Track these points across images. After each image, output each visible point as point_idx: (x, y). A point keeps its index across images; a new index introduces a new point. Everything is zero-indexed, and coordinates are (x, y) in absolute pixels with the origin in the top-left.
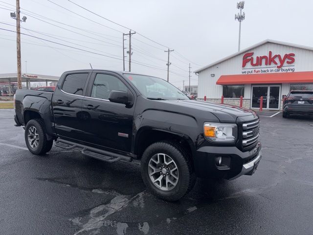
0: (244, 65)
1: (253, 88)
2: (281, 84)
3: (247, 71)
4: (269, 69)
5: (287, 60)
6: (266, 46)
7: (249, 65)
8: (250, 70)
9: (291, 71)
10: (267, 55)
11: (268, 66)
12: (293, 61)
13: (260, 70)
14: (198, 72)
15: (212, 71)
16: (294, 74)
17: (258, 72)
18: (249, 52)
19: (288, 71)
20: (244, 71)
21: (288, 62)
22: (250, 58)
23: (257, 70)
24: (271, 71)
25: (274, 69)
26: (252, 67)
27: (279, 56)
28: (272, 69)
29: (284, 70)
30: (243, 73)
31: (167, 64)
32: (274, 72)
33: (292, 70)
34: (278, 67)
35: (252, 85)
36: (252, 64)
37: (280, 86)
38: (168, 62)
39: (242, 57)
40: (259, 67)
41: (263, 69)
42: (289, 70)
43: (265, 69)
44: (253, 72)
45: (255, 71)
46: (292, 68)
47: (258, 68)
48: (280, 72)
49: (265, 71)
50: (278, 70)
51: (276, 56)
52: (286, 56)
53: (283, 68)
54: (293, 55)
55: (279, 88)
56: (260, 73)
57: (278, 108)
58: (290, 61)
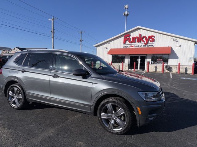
0: (125, 42)
1: (130, 57)
2: (146, 54)
3: (126, 46)
4: (139, 45)
6: (138, 30)
7: (127, 42)
8: (128, 46)
9: (152, 47)
10: (138, 36)
11: (140, 43)
14: (97, 46)
16: (154, 48)
17: (133, 46)
18: (128, 34)
20: (124, 46)
22: (128, 38)
23: (132, 45)
24: (141, 46)
26: (129, 43)
28: (141, 45)
29: (148, 46)
30: (124, 47)
32: (143, 47)
33: (153, 46)
34: (145, 44)
35: (129, 55)
36: (130, 42)
37: (146, 56)
39: (123, 37)
40: (134, 43)
41: (136, 45)
42: (151, 46)
43: (137, 45)
44: (130, 47)
45: (131, 46)
46: (153, 44)
48: (146, 47)
49: (137, 46)
50: (145, 46)
51: (144, 37)
52: (150, 37)
54: (154, 37)
55: (145, 57)
56: (134, 47)
57: (145, 69)
58: (152, 40)
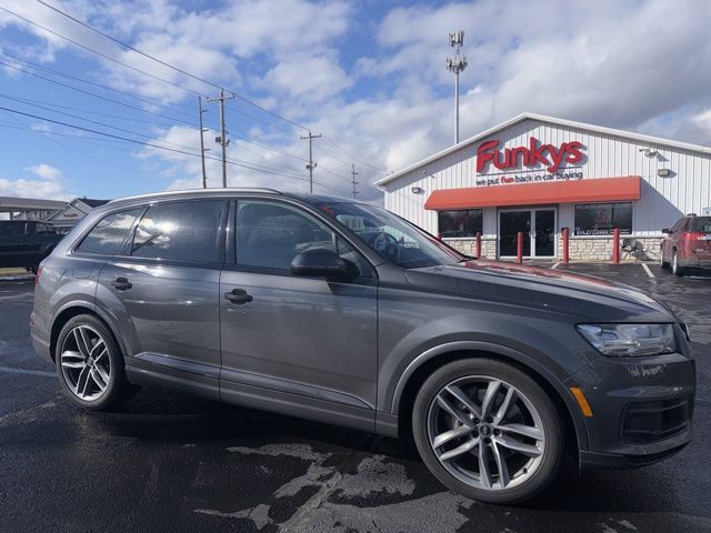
0: (481, 168)
1: (502, 215)
2: (557, 205)
3: (485, 178)
4: (531, 174)
6: (524, 127)
8: (494, 178)
9: (575, 179)
10: (527, 145)
11: (531, 168)
13: (513, 176)
14: (384, 184)
16: (581, 183)
17: (510, 180)
18: (490, 139)
19: (570, 179)
20: (480, 179)
22: (492, 152)
23: (507, 176)
24: (536, 179)
25: (542, 174)
26: (496, 170)
27: (549, 148)
29: (562, 177)
30: (478, 183)
31: (308, 167)
32: (542, 181)
33: (577, 175)
34: (550, 170)
35: (498, 208)
36: (498, 165)
37: (555, 209)
38: (311, 162)
39: (476, 147)
40: (512, 170)
41: (519, 176)
42: (572, 176)
43: (524, 175)
44: (500, 181)
45: (503, 179)
46: (579, 171)
47: (510, 174)
48: (555, 179)
49: (523, 179)
50: (551, 177)
51: (545, 148)
52: (565, 147)
53: (560, 172)
54: (579, 145)
55: (553, 212)
56: (515, 183)
57: (553, 254)
58: (573, 157)
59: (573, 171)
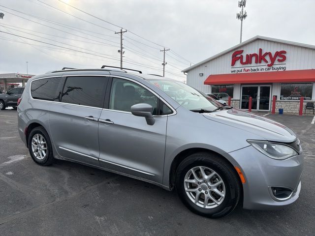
0: (233, 64)
1: (243, 88)
2: (271, 84)
3: (236, 69)
4: (259, 68)
5: (278, 58)
6: (257, 43)
7: (238, 63)
8: (240, 69)
9: (282, 70)
10: (257, 52)
11: (258, 64)
12: (284, 58)
13: (250, 68)
14: (187, 71)
15: (201, 70)
16: (285, 72)
17: (248, 70)
18: (239, 50)
19: (279, 70)
20: (233, 70)
21: (279, 60)
22: (239, 56)
23: (247, 69)
24: (261, 70)
25: (264, 67)
26: (241, 66)
27: (270, 54)
28: (262, 67)
29: (275, 69)
30: (232, 72)
31: (163, 64)
32: (264, 71)
33: (283, 68)
34: (268, 65)
35: (242, 84)
36: (242, 63)
37: (270, 86)
39: (231, 54)
40: (249, 65)
41: (253, 68)
42: (280, 68)
43: (255, 68)
44: (243, 71)
45: (244, 69)
46: (283, 66)
47: (248, 67)
48: (271, 70)
49: (255, 70)
50: (269, 69)
51: (266, 54)
52: (277, 54)
53: (274, 66)
54: (285, 52)
55: (269, 88)
56: (250, 72)
57: (268, 109)
58: (281, 59)
59: (281, 66)
